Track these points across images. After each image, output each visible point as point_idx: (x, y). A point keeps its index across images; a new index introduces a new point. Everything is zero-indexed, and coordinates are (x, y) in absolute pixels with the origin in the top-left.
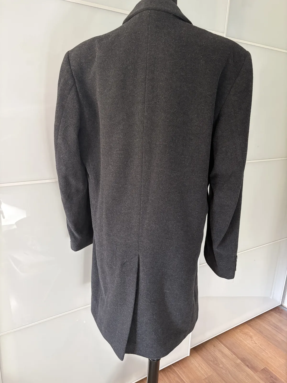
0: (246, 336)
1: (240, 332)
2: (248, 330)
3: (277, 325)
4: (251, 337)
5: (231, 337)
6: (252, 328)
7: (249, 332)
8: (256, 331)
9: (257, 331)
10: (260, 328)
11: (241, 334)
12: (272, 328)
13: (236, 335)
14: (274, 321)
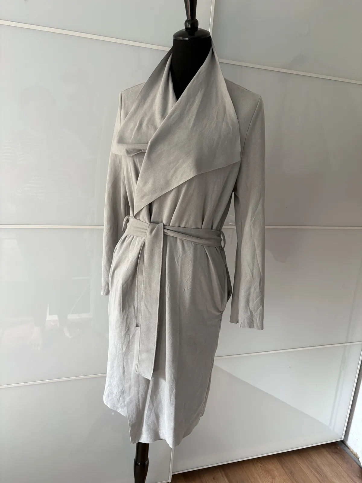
0: (266, 474)
1: (261, 467)
2: (275, 468)
3: (322, 470)
4: (273, 478)
5: (244, 472)
6: (282, 467)
7: (275, 470)
8: (285, 471)
9: (287, 471)
10: (293, 469)
11: (260, 470)
12: (312, 471)
13: (253, 469)
14: (319, 463)
